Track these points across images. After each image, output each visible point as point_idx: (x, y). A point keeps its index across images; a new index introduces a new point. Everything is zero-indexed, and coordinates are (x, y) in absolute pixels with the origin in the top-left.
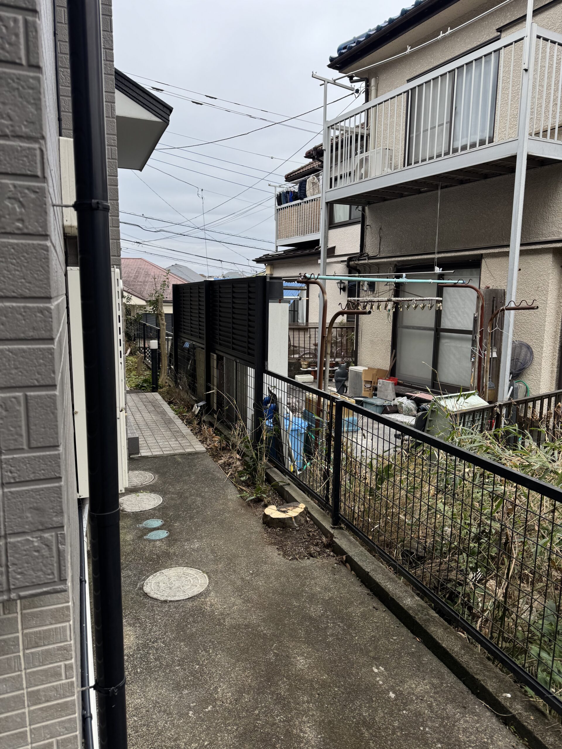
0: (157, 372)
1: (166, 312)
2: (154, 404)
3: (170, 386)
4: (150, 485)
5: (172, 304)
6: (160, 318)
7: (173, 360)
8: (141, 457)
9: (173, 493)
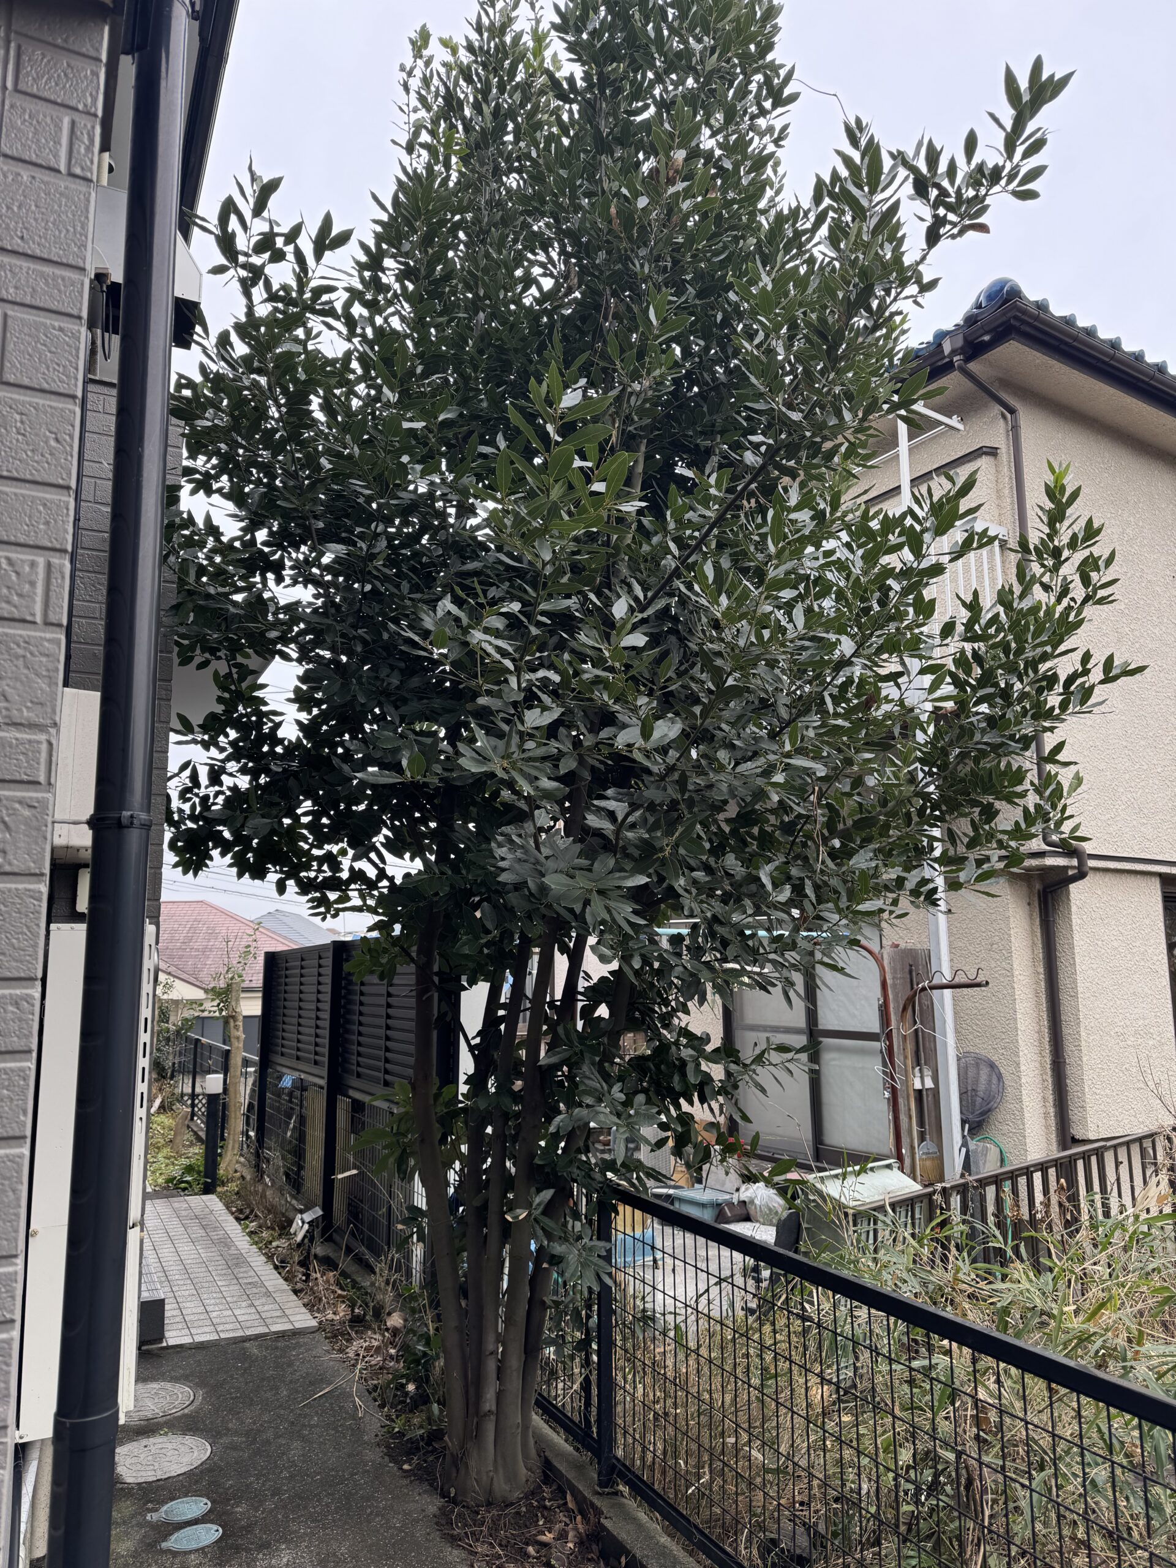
0: (215, 1147)
1: (245, 1013)
2: (205, 1223)
3: (243, 1177)
4: (184, 1415)
5: (260, 995)
6: (232, 1024)
7: (254, 1118)
8: (168, 1347)
9: (236, 1433)
